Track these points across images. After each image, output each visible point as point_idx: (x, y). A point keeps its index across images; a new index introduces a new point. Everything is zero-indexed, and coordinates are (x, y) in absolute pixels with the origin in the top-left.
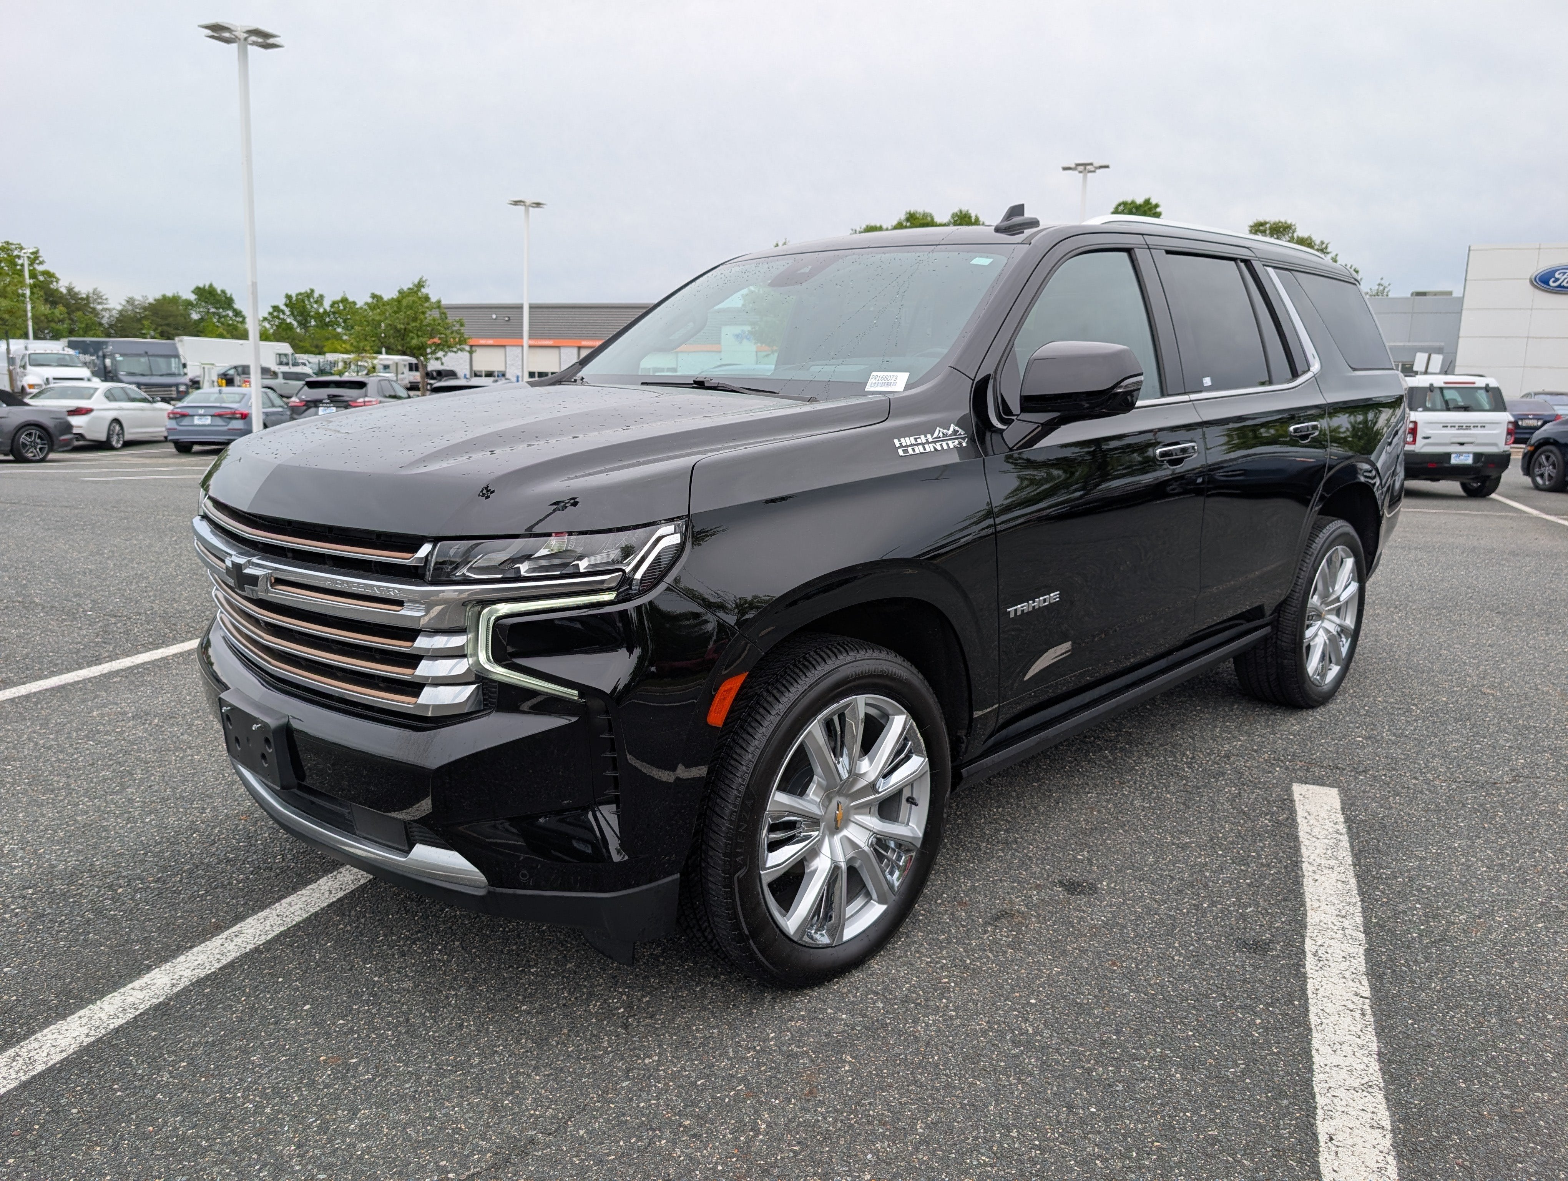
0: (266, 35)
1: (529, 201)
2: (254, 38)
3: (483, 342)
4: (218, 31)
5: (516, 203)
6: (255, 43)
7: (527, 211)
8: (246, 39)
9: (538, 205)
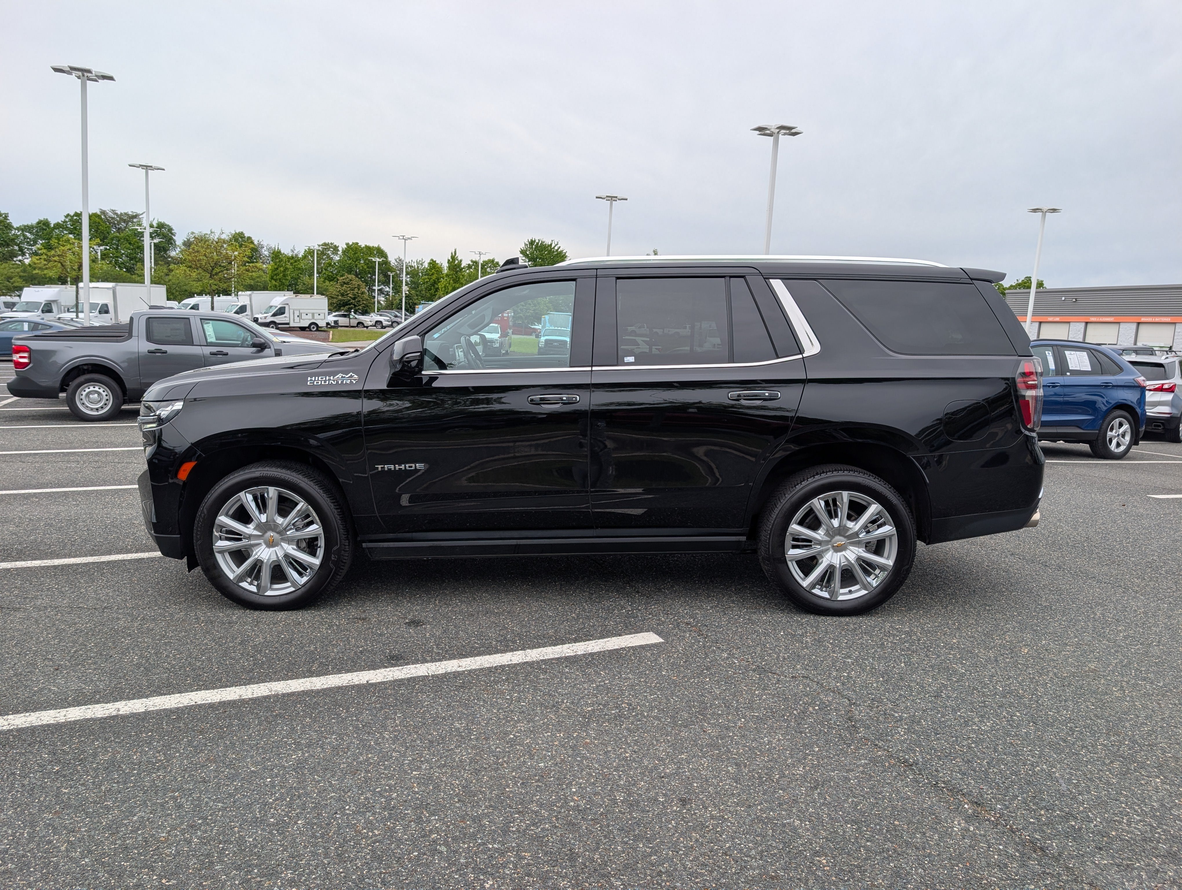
0: (790, 128)
1: (1045, 208)
2: (783, 131)
3: (1050, 319)
4: (761, 130)
5: (1035, 210)
6: (785, 134)
7: (1044, 216)
8: (778, 133)
9: (1054, 210)
